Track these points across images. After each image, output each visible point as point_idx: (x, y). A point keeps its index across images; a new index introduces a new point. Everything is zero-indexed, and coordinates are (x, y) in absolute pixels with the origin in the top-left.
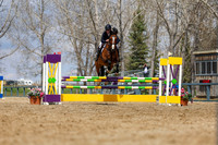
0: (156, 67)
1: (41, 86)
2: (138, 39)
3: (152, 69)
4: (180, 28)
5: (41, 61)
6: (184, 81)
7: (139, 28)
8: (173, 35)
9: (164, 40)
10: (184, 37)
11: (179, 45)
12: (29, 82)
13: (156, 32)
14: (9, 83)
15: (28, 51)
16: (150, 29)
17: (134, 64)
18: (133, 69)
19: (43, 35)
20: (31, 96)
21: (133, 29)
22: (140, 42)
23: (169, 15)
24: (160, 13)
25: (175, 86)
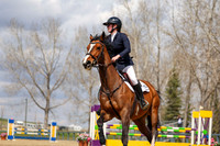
0: (189, 118)
1: (88, 132)
2: (173, 94)
3: (185, 121)
4: (210, 85)
5: (89, 110)
6: (213, 132)
7: (174, 84)
8: (203, 92)
9: (196, 96)
10: (214, 94)
11: (209, 100)
12: (78, 128)
13: (189, 88)
14: (61, 128)
15: (78, 102)
16: (184, 86)
17: (169, 116)
18: (169, 120)
19: (91, 88)
20: (80, 140)
21: (169, 85)
22: (174, 96)
23: (200, 74)
24: (193, 71)
25: (206, 137)
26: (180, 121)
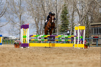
0: (73, 31)
1: (20, 40)
2: (64, 17)
3: (71, 32)
4: (84, 13)
5: (20, 28)
6: (86, 37)
7: (65, 12)
8: (81, 16)
9: (77, 18)
10: (86, 17)
11: (84, 20)
12: (14, 37)
14: (5, 38)
15: (14, 23)
16: (70, 13)
17: (63, 29)
18: (62, 32)
19: (20, 16)
20: (15, 44)
21: (62, 13)
22: (65, 19)
23: (79, 7)
24: (75, 6)
25: (82, 40)
26: (68, 32)
